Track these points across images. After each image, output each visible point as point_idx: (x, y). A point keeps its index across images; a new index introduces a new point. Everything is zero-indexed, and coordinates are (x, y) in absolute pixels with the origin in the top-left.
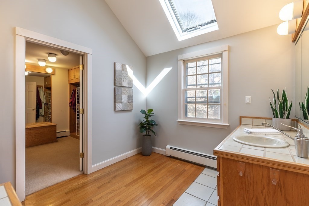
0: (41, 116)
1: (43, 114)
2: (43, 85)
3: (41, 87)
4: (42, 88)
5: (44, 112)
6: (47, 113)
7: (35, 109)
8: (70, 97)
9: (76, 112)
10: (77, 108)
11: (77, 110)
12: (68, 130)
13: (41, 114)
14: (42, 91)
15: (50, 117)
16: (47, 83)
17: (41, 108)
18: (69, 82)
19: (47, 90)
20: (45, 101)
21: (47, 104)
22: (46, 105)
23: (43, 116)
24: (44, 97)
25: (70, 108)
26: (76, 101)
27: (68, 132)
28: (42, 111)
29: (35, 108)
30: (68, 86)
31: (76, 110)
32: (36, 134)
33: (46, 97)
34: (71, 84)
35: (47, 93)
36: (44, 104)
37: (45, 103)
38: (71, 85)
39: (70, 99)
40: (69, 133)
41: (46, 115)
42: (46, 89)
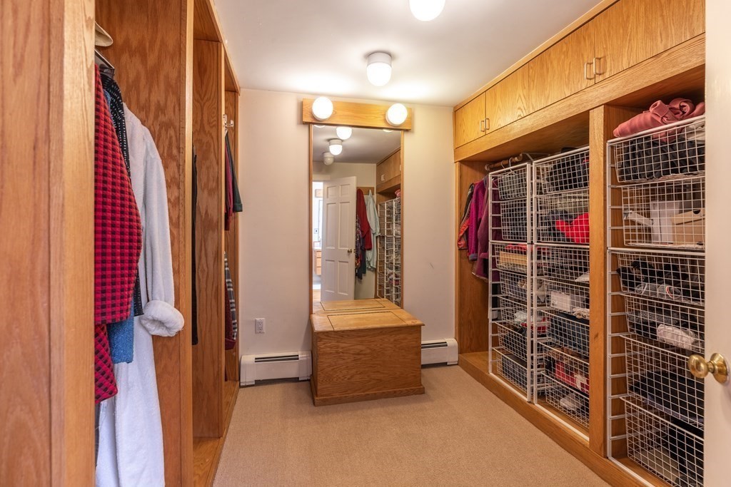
0: (370, 270)
1: (373, 264)
2: (374, 185)
3: (370, 191)
4: (373, 194)
5: (375, 260)
6: (382, 262)
7: (353, 251)
8: (460, 214)
9: (487, 277)
10: (494, 259)
11: (494, 266)
12: (452, 341)
13: (370, 264)
14: (371, 200)
15: (389, 275)
16: (383, 179)
17: (370, 249)
18: (456, 156)
19: (384, 198)
20: (378, 230)
21: (384, 237)
22: (380, 240)
23: (375, 270)
24: (376, 219)
25: (461, 257)
26: (490, 227)
27: (452, 347)
28: (371, 256)
29: (353, 248)
30: (454, 170)
31: (490, 269)
32: (358, 354)
33: (381, 217)
34: (463, 162)
35: (382, 207)
36: (377, 237)
37: (378, 234)
38: (465, 168)
39: (461, 220)
40: (456, 351)
41: (382, 269)
42: (381, 196)
